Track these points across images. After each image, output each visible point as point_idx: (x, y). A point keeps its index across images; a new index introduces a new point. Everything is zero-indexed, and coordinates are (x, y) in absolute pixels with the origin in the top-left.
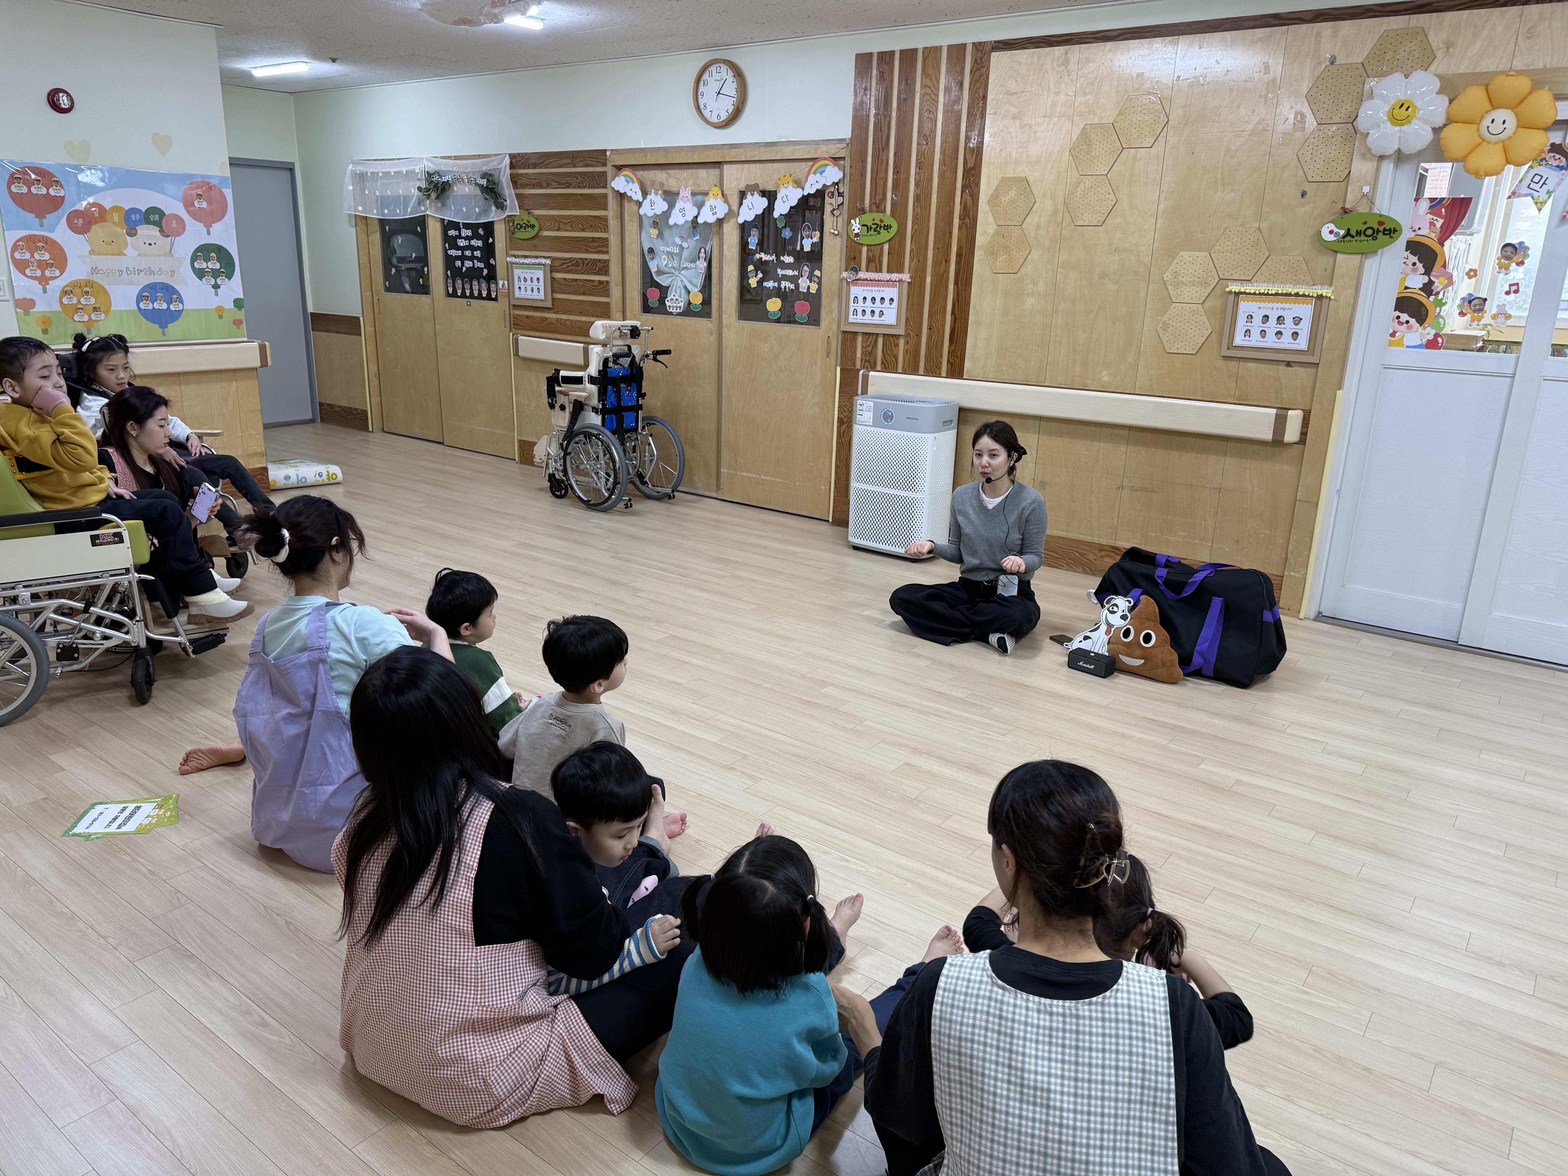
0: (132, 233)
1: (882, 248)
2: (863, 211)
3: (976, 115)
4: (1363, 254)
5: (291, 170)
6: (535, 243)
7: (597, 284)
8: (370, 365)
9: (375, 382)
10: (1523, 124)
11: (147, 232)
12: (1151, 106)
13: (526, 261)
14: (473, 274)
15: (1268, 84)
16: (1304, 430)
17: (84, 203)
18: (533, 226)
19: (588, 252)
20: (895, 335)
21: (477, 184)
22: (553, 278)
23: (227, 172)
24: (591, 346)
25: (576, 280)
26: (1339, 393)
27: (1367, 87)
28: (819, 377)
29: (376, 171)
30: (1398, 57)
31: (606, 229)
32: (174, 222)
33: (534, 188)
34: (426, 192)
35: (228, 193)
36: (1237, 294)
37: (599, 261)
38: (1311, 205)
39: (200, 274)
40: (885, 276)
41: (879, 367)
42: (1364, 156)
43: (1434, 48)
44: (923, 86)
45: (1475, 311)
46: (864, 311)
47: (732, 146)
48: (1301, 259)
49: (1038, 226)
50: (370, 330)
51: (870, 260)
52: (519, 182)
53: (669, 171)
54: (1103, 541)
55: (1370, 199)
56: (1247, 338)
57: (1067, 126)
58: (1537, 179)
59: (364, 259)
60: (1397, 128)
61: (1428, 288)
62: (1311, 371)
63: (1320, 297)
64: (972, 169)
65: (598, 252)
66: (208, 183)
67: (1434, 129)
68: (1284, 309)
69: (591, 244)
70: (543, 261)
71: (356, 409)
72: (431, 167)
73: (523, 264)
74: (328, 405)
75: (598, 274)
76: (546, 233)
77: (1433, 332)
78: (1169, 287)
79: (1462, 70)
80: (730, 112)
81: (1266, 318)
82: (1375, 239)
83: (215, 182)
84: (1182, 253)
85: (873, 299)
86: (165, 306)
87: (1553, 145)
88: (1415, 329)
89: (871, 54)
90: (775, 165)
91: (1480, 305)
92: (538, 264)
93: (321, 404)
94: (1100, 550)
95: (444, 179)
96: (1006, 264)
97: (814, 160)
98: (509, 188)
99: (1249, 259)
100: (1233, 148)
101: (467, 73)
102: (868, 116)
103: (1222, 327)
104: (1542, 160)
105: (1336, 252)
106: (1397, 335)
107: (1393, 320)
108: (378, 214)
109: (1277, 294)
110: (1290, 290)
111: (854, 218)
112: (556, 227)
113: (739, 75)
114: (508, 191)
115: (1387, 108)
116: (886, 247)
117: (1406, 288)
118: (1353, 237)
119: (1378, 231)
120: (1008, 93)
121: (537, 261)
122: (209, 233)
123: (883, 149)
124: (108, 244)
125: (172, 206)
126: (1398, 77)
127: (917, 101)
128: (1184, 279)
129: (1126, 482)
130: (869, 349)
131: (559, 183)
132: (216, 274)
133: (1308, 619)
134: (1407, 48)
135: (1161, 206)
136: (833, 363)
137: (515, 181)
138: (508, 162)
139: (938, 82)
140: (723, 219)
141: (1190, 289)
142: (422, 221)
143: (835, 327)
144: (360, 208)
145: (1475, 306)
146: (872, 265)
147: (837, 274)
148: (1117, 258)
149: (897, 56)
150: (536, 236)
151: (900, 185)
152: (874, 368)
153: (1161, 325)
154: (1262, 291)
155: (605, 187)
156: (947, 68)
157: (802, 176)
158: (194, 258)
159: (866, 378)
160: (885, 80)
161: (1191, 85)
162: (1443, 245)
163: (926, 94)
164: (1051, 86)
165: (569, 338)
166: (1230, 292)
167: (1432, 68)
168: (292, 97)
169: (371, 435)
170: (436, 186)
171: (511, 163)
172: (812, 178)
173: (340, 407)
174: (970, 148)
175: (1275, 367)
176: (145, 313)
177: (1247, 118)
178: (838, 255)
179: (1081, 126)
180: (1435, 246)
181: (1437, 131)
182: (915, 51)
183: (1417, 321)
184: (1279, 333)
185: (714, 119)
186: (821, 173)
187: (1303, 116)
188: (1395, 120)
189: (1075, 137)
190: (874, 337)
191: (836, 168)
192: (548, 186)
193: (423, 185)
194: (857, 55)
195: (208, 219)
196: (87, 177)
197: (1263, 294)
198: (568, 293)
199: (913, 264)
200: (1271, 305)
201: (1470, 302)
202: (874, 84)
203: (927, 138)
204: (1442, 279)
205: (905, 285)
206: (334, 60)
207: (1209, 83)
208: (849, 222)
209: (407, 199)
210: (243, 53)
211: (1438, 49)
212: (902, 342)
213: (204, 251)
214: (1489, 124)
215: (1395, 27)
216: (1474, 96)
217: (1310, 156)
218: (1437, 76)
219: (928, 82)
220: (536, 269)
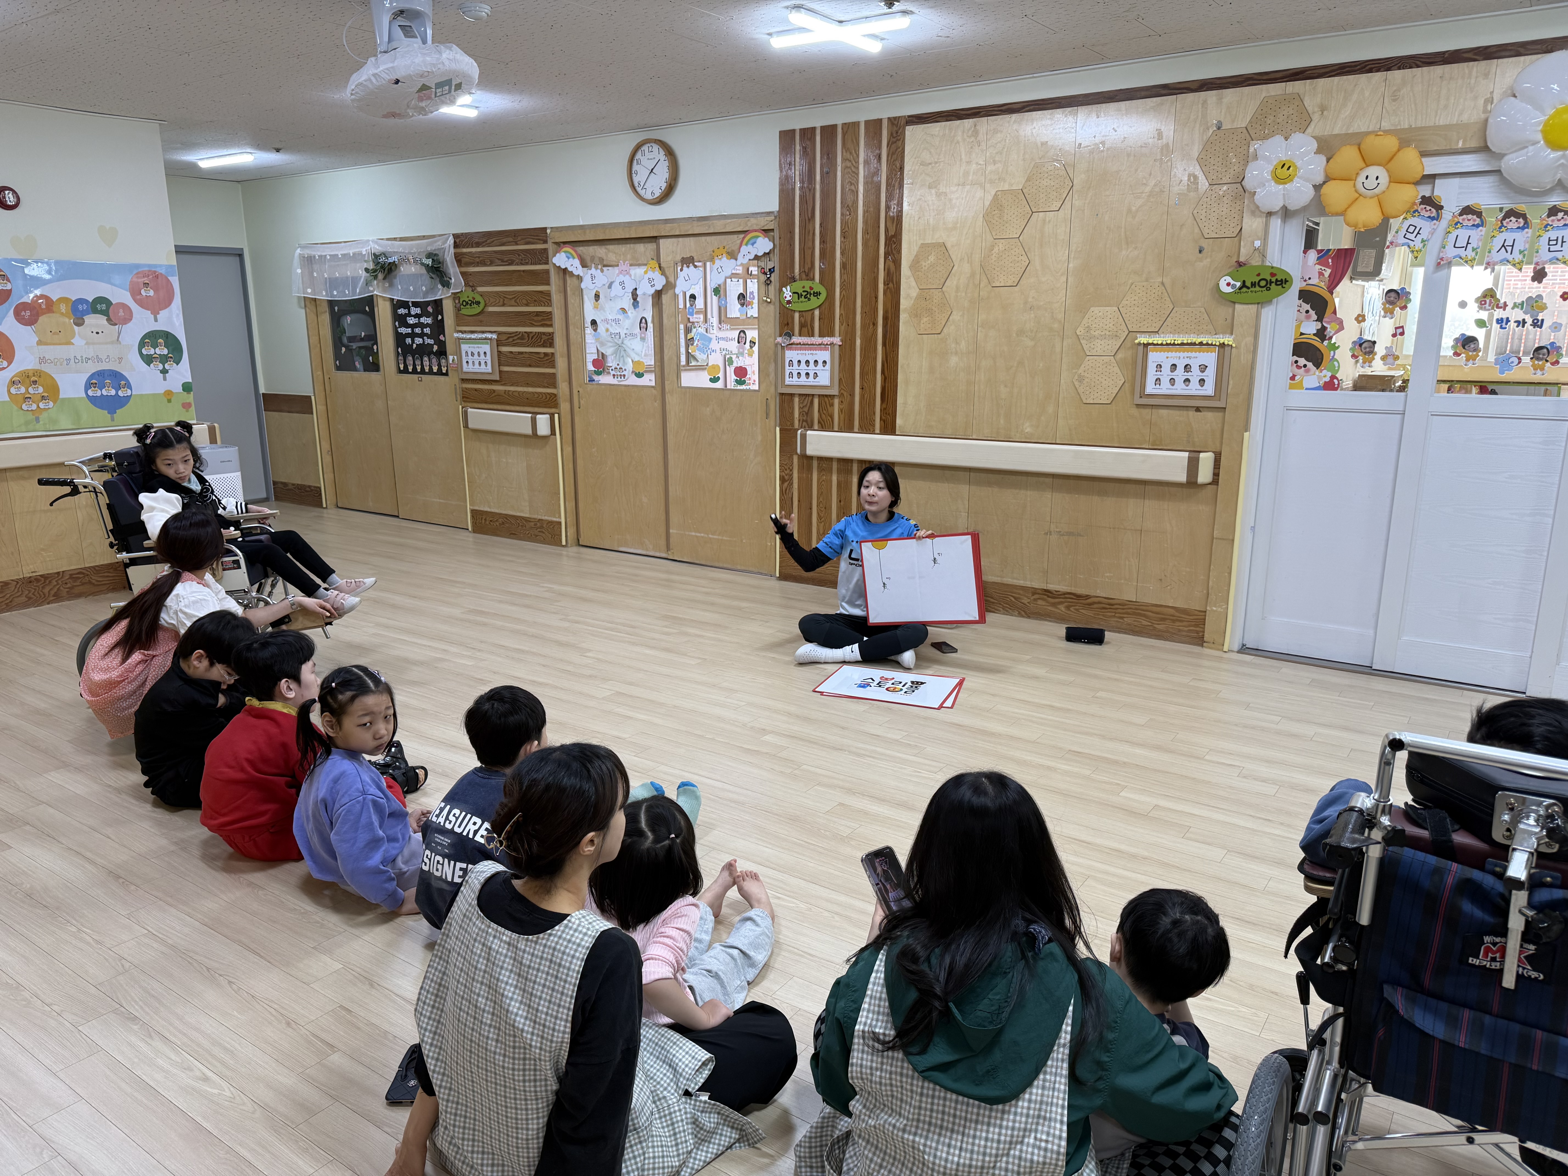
0: (79, 323)
1: (813, 314)
2: (793, 280)
3: (894, 186)
4: (1258, 303)
5: (240, 256)
6: (481, 319)
7: (542, 356)
8: (323, 443)
9: (328, 459)
10: (1394, 180)
11: (95, 321)
12: (1057, 172)
13: (473, 336)
14: (423, 351)
15: (1162, 149)
16: (1217, 471)
17: (31, 296)
18: (478, 303)
19: (533, 325)
20: (830, 396)
21: (422, 264)
22: (499, 352)
23: (173, 260)
24: (538, 416)
25: (522, 353)
26: (1246, 434)
27: (1251, 150)
28: (760, 438)
29: (324, 254)
30: (1278, 120)
31: (549, 303)
32: (121, 311)
33: (478, 266)
34: (373, 273)
35: (175, 281)
36: (1146, 345)
37: (544, 333)
38: (1208, 260)
39: (149, 360)
40: (817, 340)
41: (816, 427)
42: (1253, 213)
43: (1310, 112)
44: (844, 160)
45: (1365, 353)
46: (799, 373)
47: (667, 221)
48: (1203, 310)
49: (958, 288)
50: (322, 408)
51: (802, 326)
52: (464, 260)
53: (608, 247)
54: (1036, 585)
55: (1262, 253)
56: (1158, 386)
57: (979, 194)
58: (1411, 229)
59: (314, 339)
60: (1281, 187)
61: (1321, 334)
62: (1220, 415)
63: (1222, 345)
64: (893, 236)
65: (543, 325)
66: (155, 272)
67: (1315, 186)
68: (1190, 358)
69: (536, 318)
70: (489, 336)
71: (310, 487)
72: (378, 249)
73: (470, 339)
74: (282, 483)
75: (544, 346)
76: (491, 309)
77: (1329, 374)
78: (1082, 342)
79: (1336, 132)
80: (663, 189)
81: (1174, 366)
82: (1268, 289)
83: (163, 271)
84: (1092, 309)
85: (807, 362)
86: (113, 392)
87: (1423, 197)
88: (1311, 372)
89: (794, 131)
90: (708, 238)
91: (1370, 347)
92: (486, 339)
93: (275, 483)
94: (1034, 594)
95: (390, 260)
96: (930, 326)
97: (745, 232)
98: (454, 267)
99: (1155, 311)
100: (1134, 209)
101: (409, 158)
102: (794, 189)
103: (1134, 377)
104: (1414, 212)
105: (1234, 303)
106: (1296, 378)
107: (1292, 365)
108: (327, 295)
109: (1182, 344)
110: (1194, 340)
111: (785, 286)
112: (501, 303)
113: (670, 153)
114: (453, 270)
115: (1271, 168)
116: (817, 312)
117: (1302, 334)
118: (1248, 288)
119: (1271, 282)
120: (923, 164)
121: (484, 336)
122: (156, 320)
123: (809, 220)
124: (55, 333)
125: (119, 295)
126: (1278, 139)
127: (839, 174)
128: (1096, 333)
129: (1053, 527)
130: (806, 409)
131: (503, 261)
132: (164, 359)
133: (1232, 651)
134: (1285, 113)
135: (1071, 265)
136: (773, 423)
137: (459, 259)
138: (452, 242)
139: (858, 156)
140: (661, 290)
141: (1102, 342)
142: (370, 301)
143: (772, 389)
144: (309, 291)
145: (1365, 348)
146: (805, 330)
147: (772, 340)
148: (1032, 316)
149: (818, 132)
150: (482, 312)
151: (827, 254)
152: (811, 428)
153: (1076, 377)
154: (1169, 342)
155: (547, 263)
156: (865, 142)
157: (736, 248)
158: (142, 344)
159: (804, 437)
160: (807, 154)
161: (1091, 152)
162: (1332, 293)
163: (847, 167)
164: (963, 157)
165: (518, 408)
166: (1139, 344)
167: (1309, 130)
168: (239, 186)
169: (325, 511)
170: (383, 267)
171: (455, 242)
172: (744, 249)
173: (293, 485)
174: (890, 217)
175: (1185, 412)
176: (93, 400)
177: (1145, 181)
178: (773, 321)
179: (993, 193)
180: (1325, 294)
181: (1317, 188)
182: (834, 127)
183: (1314, 365)
184: (1187, 381)
185: (649, 196)
186: (753, 244)
187: (1196, 177)
188: (1279, 180)
189: (987, 203)
190: (810, 398)
191: (767, 239)
192: (492, 264)
193: (371, 266)
194: (780, 132)
195: (156, 306)
196: (35, 270)
197: (1170, 344)
198: (515, 366)
199: (843, 328)
200: (1178, 354)
201: (1361, 345)
202: (798, 159)
203: (850, 208)
204: (1333, 324)
205: (837, 348)
206: (278, 150)
207: (1108, 149)
208: (781, 291)
209: (355, 280)
210: (190, 145)
211: (1314, 113)
212: (836, 401)
213: (151, 338)
214: (1364, 180)
215: (1273, 94)
216: (1348, 155)
217: (1204, 214)
218: (1314, 137)
219: (848, 156)
220: (482, 343)
